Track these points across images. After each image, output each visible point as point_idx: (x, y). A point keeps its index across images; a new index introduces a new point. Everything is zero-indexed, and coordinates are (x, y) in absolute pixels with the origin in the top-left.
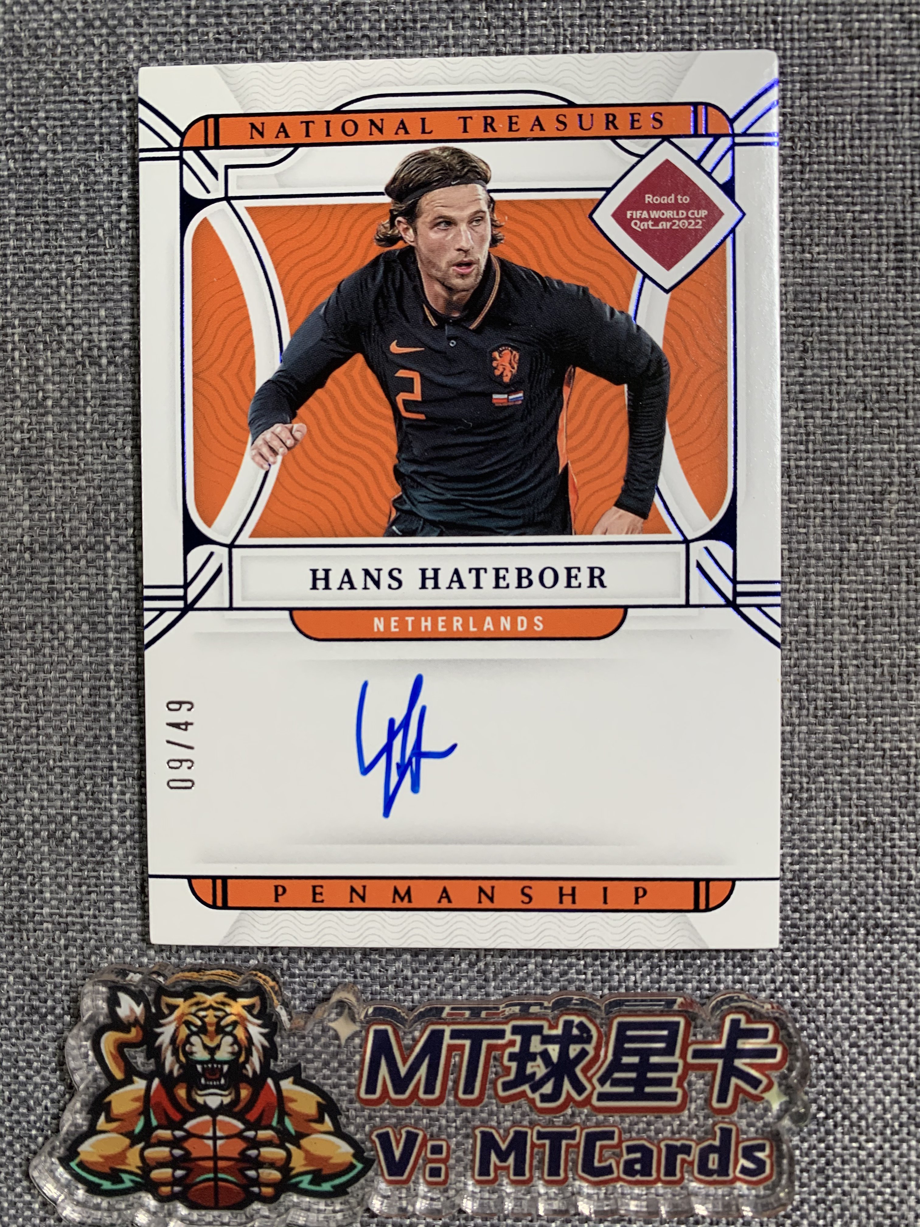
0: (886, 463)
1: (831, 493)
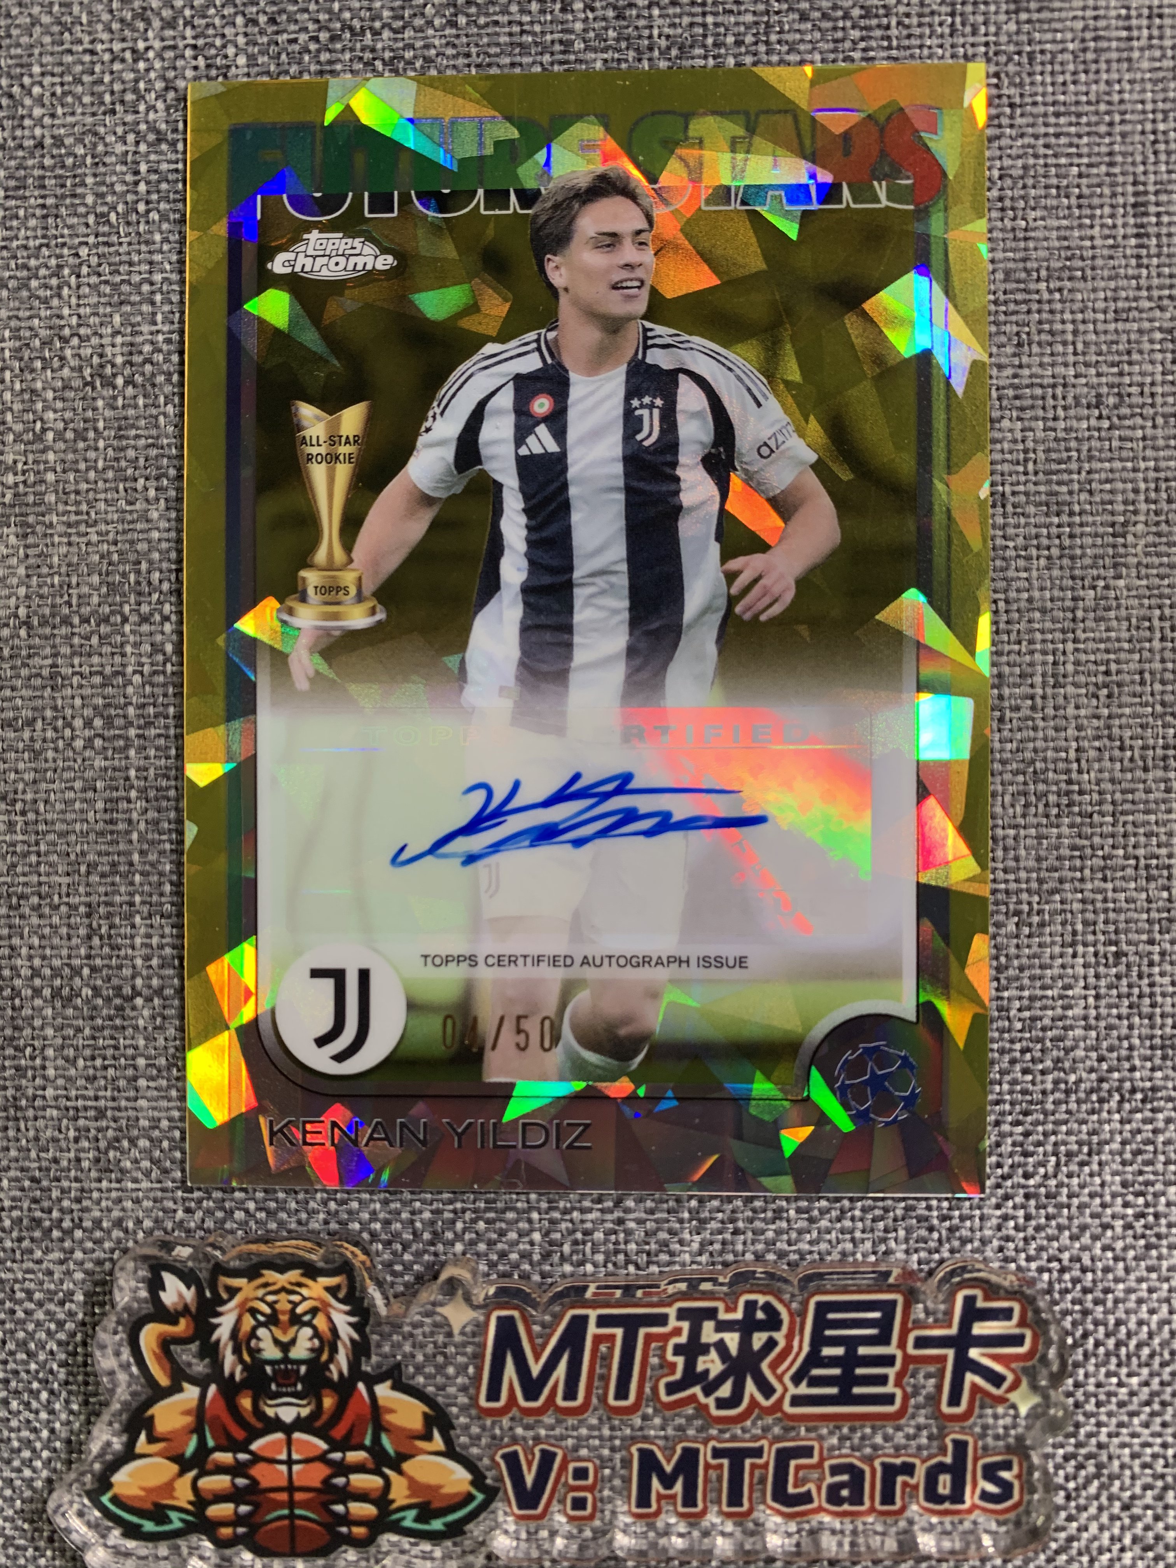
0: (1129, 486)
1: (1059, 526)
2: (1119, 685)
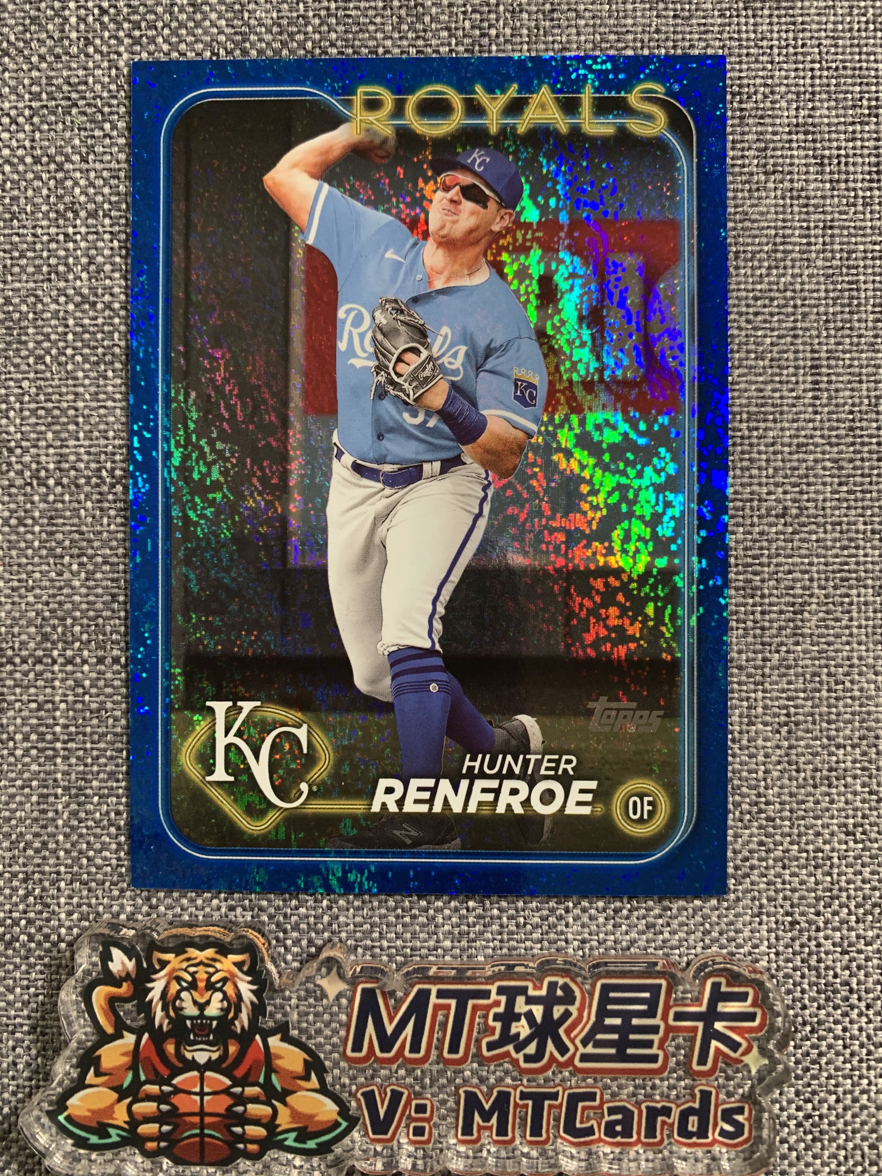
2: (797, 724)
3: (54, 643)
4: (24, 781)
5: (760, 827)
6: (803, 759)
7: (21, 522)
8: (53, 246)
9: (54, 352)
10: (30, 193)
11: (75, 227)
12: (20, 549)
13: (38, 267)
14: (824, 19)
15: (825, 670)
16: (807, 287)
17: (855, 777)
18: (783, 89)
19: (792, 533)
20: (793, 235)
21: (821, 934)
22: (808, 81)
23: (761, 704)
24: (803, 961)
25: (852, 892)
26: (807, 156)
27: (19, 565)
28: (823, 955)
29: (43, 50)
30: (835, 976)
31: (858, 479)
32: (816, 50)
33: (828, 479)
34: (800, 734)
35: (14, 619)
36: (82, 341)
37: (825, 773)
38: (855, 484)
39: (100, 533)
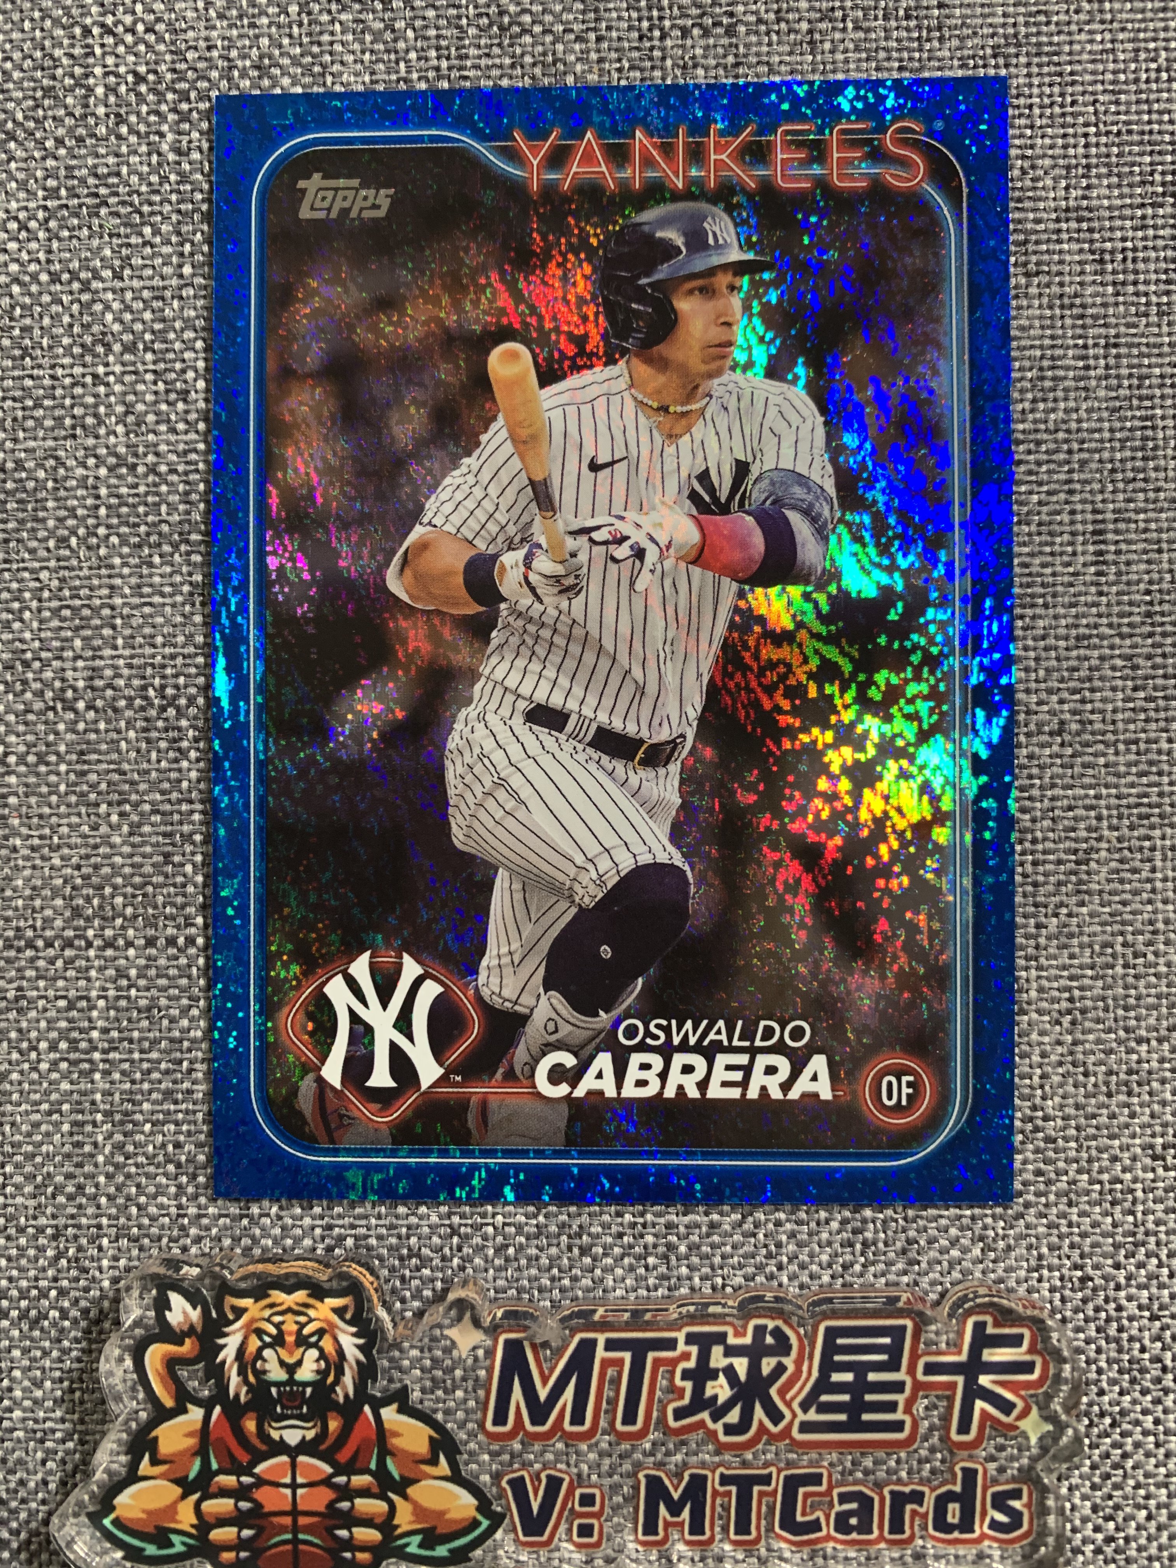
3: (88, 919)
4: (52, 1104)
5: (1037, 1151)
6: (1092, 1059)
7: (41, 759)
8: (78, 390)
9: (81, 531)
10: (46, 321)
11: (107, 365)
12: (40, 795)
13: (59, 420)
14: (1100, 67)
15: (1120, 939)
16: (1085, 425)
17: (1163, 1082)
18: (1047, 162)
19: (1072, 756)
20: (1065, 356)
21: (1123, 1294)
22: (1081, 150)
23: (1034, 985)
24: (1098, 1331)
25: (1163, 1236)
26: (1081, 251)
27: (41, 816)
28: (1125, 1322)
29: (61, 132)
30: (1143, 1350)
31: (1160, 682)
32: (1091, 109)
33: (1120, 683)
34: (1088, 1024)
35: (34, 888)
36: (119, 516)
37: (1123, 1076)
38: (1155, 689)
39: (147, 772)
